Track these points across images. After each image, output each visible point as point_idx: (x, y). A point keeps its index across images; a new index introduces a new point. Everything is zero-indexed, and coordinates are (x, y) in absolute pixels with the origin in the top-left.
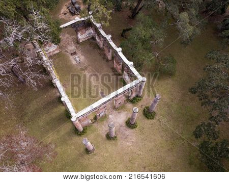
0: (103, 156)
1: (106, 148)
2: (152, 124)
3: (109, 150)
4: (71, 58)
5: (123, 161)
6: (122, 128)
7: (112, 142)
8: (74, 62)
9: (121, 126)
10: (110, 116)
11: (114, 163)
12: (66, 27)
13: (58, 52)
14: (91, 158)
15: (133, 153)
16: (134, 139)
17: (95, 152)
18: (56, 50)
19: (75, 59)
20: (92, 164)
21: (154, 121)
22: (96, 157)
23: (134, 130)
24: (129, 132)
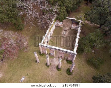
0: (39, 68)
1: (42, 66)
2: (66, 77)
3: (43, 68)
4: (64, 31)
5: (43, 77)
6: (54, 66)
7: (46, 67)
8: (63, 33)
9: (55, 65)
10: (55, 59)
11: (39, 74)
12: (69, 19)
13: (61, 26)
14: (35, 65)
15: (48, 78)
16: (54, 74)
17: (38, 64)
18: (61, 25)
19: (64, 32)
20: (33, 66)
21: (69, 76)
22: (37, 66)
23: (58, 71)
24: (55, 70)
